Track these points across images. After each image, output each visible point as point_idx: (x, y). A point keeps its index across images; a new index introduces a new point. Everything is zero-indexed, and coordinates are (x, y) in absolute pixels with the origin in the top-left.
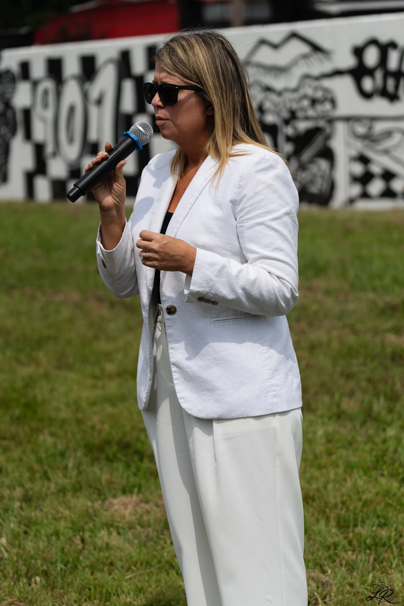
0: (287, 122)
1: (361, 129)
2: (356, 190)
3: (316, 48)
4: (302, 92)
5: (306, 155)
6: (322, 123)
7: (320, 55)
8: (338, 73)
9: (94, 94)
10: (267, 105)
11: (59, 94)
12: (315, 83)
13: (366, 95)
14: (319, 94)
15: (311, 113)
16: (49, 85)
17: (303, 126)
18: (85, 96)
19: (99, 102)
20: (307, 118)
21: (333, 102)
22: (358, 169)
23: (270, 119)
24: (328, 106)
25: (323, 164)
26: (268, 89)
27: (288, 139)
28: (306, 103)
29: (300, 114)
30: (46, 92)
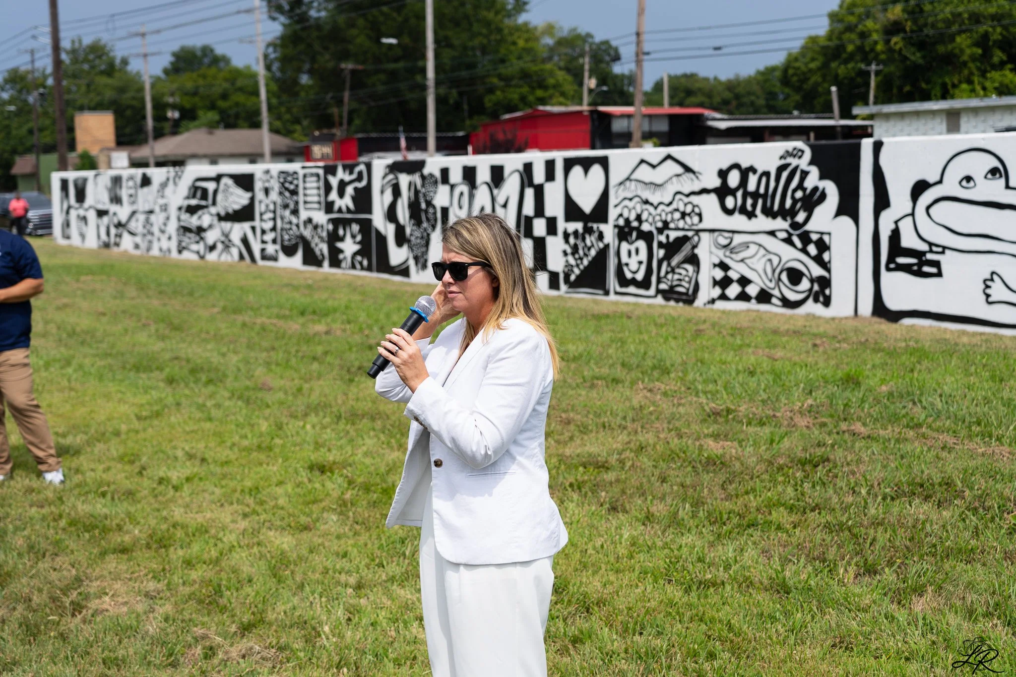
0: (660, 231)
1: (723, 241)
2: (717, 291)
3: (688, 169)
4: (674, 206)
5: (675, 261)
6: (690, 234)
7: (691, 175)
8: (704, 191)
9: (501, 200)
10: (644, 216)
11: (471, 196)
12: (686, 200)
13: (729, 212)
14: (689, 209)
15: (681, 224)
16: (465, 189)
17: (673, 235)
18: (493, 200)
19: (505, 206)
20: (677, 229)
21: (700, 215)
22: (719, 274)
23: (646, 227)
24: (696, 219)
25: (690, 268)
26: (646, 202)
27: (661, 245)
28: (677, 215)
29: (672, 225)
30: (462, 194)
